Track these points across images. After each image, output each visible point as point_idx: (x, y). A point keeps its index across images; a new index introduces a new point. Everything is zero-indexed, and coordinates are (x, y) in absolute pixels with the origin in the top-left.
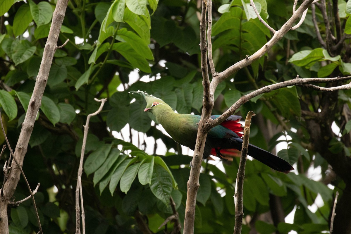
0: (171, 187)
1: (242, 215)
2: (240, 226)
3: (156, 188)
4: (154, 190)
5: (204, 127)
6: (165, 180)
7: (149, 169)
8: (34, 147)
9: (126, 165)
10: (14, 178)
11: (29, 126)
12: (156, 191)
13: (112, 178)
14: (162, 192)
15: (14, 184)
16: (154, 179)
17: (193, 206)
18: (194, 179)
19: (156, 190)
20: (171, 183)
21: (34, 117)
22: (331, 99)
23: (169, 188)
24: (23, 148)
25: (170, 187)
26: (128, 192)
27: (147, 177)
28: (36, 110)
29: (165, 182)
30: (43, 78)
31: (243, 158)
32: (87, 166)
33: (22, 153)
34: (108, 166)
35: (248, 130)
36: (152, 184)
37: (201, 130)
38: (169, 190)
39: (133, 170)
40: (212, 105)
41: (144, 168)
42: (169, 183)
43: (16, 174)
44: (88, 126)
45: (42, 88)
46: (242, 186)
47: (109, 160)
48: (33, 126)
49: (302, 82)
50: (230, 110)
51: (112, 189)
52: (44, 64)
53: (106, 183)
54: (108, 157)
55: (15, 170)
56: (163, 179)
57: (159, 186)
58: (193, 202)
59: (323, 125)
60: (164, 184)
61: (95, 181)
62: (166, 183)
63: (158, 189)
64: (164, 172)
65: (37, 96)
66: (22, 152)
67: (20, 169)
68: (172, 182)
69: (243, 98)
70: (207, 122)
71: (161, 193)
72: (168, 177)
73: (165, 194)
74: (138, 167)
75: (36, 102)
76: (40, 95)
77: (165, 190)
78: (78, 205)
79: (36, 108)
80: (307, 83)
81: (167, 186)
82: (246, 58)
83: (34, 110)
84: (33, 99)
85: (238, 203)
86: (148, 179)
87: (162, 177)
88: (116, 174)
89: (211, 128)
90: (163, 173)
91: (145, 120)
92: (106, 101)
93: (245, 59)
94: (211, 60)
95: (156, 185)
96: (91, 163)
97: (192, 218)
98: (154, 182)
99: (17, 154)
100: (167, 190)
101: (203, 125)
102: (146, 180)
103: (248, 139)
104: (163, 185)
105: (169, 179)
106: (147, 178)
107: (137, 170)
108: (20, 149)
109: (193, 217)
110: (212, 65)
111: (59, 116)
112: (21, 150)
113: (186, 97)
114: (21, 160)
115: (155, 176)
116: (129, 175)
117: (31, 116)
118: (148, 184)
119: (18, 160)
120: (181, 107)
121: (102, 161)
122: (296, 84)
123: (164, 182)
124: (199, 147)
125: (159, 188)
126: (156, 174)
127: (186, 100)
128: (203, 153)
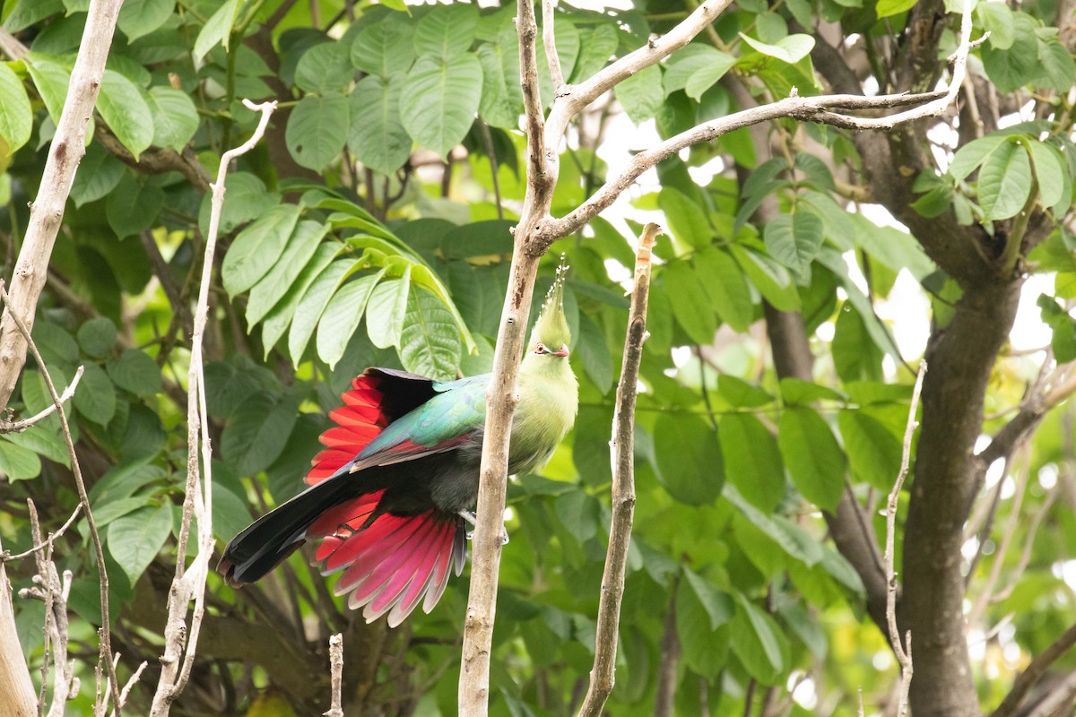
0: (457, 352)
1: (631, 500)
2: (625, 528)
3: (417, 354)
4: (410, 361)
5: (531, 240)
6: (440, 332)
7: (396, 304)
8: (85, 206)
9: (336, 277)
10: (10, 357)
11: (51, 214)
12: (417, 365)
13: (297, 314)
14: (433, 368)
15: (10, 375)
16: (410, 328)
17: (502, 455)
18: (504, 382)
19: (417, 360)
20: (458, 342)
21: (63, 187)
22: (917, 67)
23: (451, 355)
24: (34, 274)
25: (453, 354)
26: (338, 365)
27: (392, 326)
28: (69, 167)
29: (442, 337)
30: (90, 78)
31: (631, 348)
32: (229, 269)
33: (31, 289)
34: (286, 274)
35: (644, 274)
36: (403, 346)
37: (522, 249)
38: (453, 362)
39: (354, 295)
40: (551, 180)
41: (383, 297)
42: (453, 342)
43: (14, 348)
44: (222, 186)
45: (85, 104)
46: (629, 424)
47: (290, 254)
48: (62, 213)
49: (805, 109)
50: (604, 195)
51: (296, 349)
52: (91, 38)
53: (282, 326)
54: (287, 247)
55: (12, 334)
56: (437, 330)
57: (423, 351)
58: (503, 444)
59: (896, 138)
60: (437, 344)
61: (252, 318)
62: (443, 341)
63: (422, 358)
64: (438, 308)
65: (71, 129)
66: (32, 286)
67: (24, 334)
68: (459, 339)
69: (640, 158)
70: (538, 228)
71: (431, 370)
72: (449, 325)
73: (441, 372)
74: (369, 287)
75: (68, 146)
76: (80, 124)
77: (440, 361)
78: (194, 412)
79: (70, 161)
80: (820, 110)
81: (445, 349)
82: (649, 43)
83: (64, 168)
84: (63, 136)
85: (621, 467)
86: (392, 330)
87: (433, 324)
88: (309, 301)
89: (550, 242)
90: (436, 311)
91: (393, 134)
92: (275, 110)
93: (647, 47)
94: (551, 49)
95: (416, 347)
96: (240, 262)
97: (500, 488)
98: (410, 339)
99: (17, 291)
100: (447, 360)
101: (527, 234)
102: (387, 334)
103: (644, 296)
104: (436, 348)
105: (451, 330)
106: (390, 328)
107: (364, 299)
108: (26, 277)
109: (501, 485)
110: (553, 63)
111: (152, 131)
112: (30, 281)
113: (507, 73)
114: (28, 309)
115: (414, 321)
116: (341, 312)
117: (55, 186)
118: (392, 349)
119: (20, 308)
120: (495, 101)
121: (271, 256)
122: (790, 114)
123: (439, 339)
124: (517, 295)
125: (423, 354)
126: (415, 313)
127: (508, 83)
128: (529, 311)
